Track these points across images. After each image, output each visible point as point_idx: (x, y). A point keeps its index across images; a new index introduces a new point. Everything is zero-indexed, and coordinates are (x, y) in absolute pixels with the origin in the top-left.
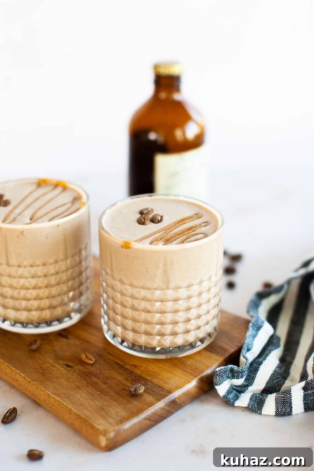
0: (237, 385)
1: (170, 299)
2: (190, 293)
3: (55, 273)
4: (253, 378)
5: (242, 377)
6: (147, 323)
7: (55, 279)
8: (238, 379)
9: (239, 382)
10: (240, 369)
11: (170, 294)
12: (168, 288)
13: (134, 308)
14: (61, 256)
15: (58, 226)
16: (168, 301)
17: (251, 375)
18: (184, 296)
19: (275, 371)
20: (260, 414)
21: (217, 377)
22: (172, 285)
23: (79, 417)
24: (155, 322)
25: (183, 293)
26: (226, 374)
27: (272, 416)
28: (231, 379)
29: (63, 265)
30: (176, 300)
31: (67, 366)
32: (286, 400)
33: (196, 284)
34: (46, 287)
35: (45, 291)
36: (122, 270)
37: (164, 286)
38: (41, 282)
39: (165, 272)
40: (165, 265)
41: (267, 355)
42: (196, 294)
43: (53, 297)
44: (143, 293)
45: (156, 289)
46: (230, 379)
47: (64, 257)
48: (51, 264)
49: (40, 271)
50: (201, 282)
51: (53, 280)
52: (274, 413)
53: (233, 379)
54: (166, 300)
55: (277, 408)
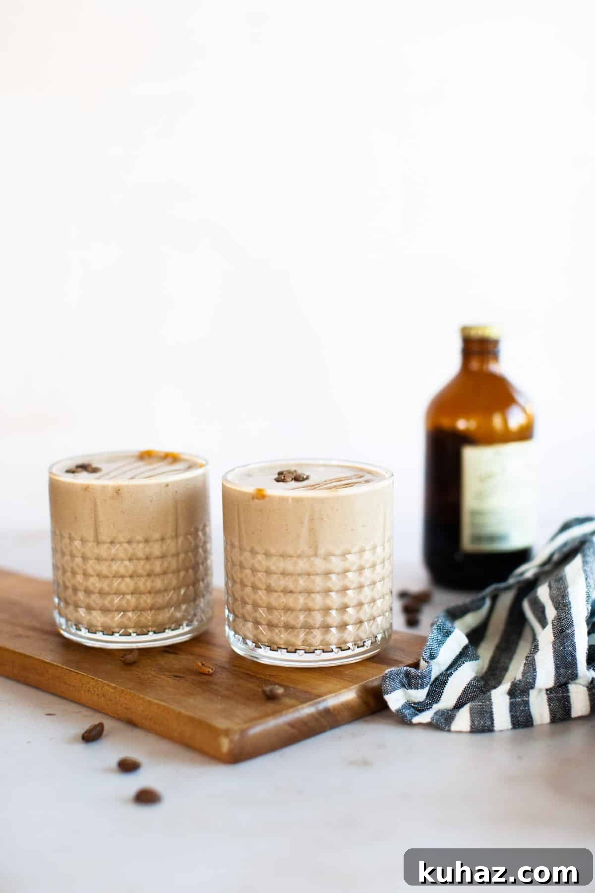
0: (417, 701)
1: (319, 572)
2: (347, 565)
3: (160, 555)
4: (440, 694)
5: (422, 687)
6: (287, 609)
7: (161, 565)
8: (418, 689)
9: (420, 695)
10: (419, 671)
11: (320, 564)
12: (316, 555)
13: (269, 590)
14: (170, 532)
15: (167, 485)
16: (317, 574)
17: (437, 690)
18: (338, 570)
19: (470, 683)
20: (449, 731)
21: (387, 680)
22: (322, 551)
23: (192, 720)
24: (299, 607)
25: (336, 564)
26: (400, 677)
27: (466, 732)
28: (407, 689)
29: (171, 546)
30: (327, 574)
31: (176, 676)
32: (484, 708)
33: (355, 553)
34: (149, 575)
35: (146, 580)
36: (253, 533)
37: (310, 552)
38: (141, 567)
39: (312, 530)
40: (312, 520)
41: (460, 665)
42: (354, 568)
43: (158, 592)
44: (282, 564)
45: (299, 556)
46: (405, 688)
47: (174, 534)
48: (156, 540)
49: (140, 550)
50: (362, 551)
51: (157, 567)
52: (468, 729)
53: (409, 688)
54: (315, 573)
55: (472, 721)
